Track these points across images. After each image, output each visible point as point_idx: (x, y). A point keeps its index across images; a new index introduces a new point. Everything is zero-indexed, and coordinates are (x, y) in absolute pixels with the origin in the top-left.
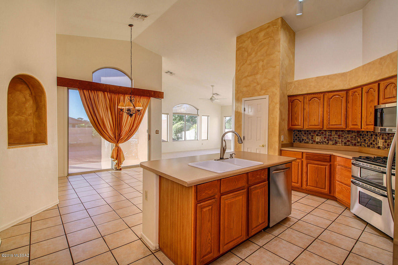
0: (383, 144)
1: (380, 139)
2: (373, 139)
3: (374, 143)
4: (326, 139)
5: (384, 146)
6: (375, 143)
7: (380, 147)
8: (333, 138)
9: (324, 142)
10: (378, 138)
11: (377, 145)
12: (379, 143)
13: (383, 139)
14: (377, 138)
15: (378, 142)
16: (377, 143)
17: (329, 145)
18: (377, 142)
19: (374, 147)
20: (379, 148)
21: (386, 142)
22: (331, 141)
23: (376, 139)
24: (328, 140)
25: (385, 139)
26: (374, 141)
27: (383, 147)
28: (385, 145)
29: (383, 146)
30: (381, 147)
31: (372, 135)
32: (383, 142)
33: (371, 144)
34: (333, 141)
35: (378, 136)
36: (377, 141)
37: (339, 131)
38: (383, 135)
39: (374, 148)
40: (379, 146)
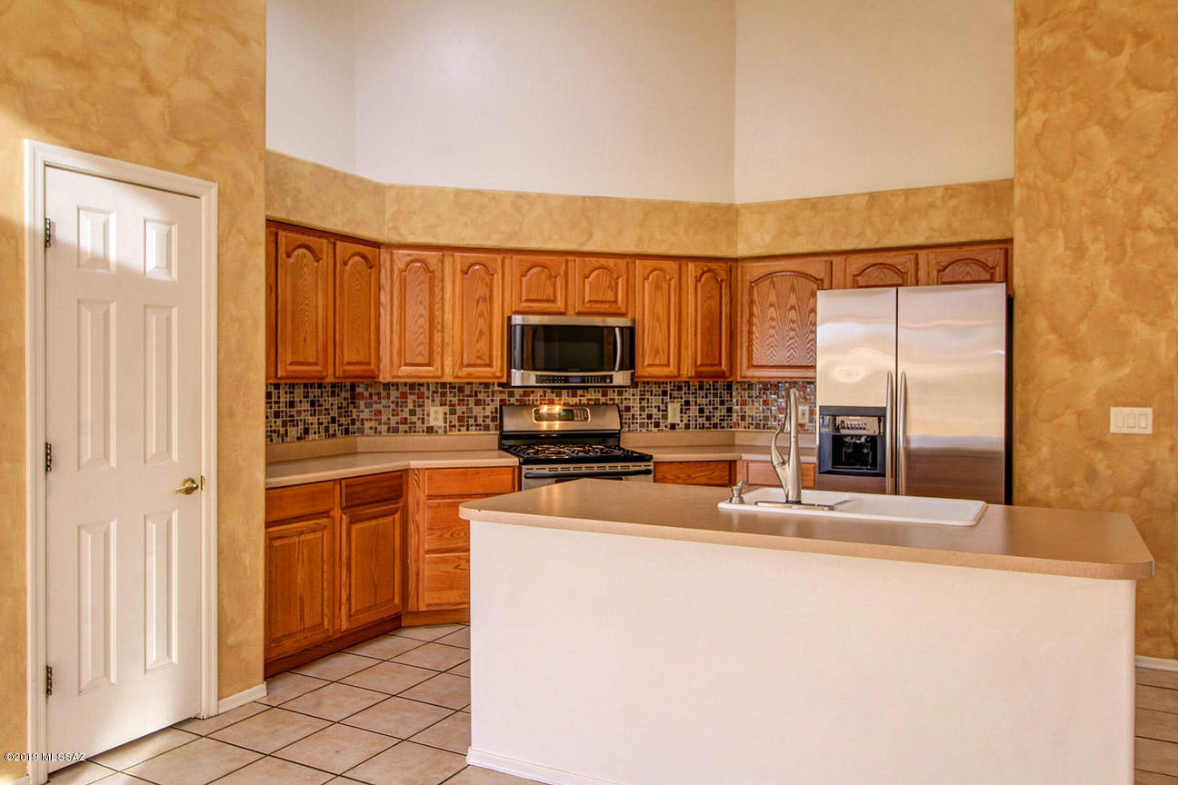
0: (445, 419)
1: (433, 405)
2: (410, 406)
3: (414, 419)
4: (279, 421)
5: (448, 425)
6: (419, 419)
7: (435, 429)
8: (299, 413)
9: (275, 431)
10: (428, 402)
11: (423, 423)
12: (431, 418)
13: (446, 405)
14: (423, 402)
15: (428, 415)
16: (423, 419)
17: (287, 442)
18: (423, 415)
19: (412, 430)
20: (430, 430)
21: (453, 412)
22: (294, 426)
23: (419, 406)
24: (284, 424)
25: (450, 405)
26: (413, 413)
27: (445, 427)
28: (451, 422)
29: (446, 422)
30: (440, 427)
31: (404, 395)
32: (445, 414)
33: (405, 421)
34: (298, 426)
35: (428, 398)
36: (423, 411)
37: (312, 385)
38: (444, 394)
39: (415, 432)
40: (431, 425)
